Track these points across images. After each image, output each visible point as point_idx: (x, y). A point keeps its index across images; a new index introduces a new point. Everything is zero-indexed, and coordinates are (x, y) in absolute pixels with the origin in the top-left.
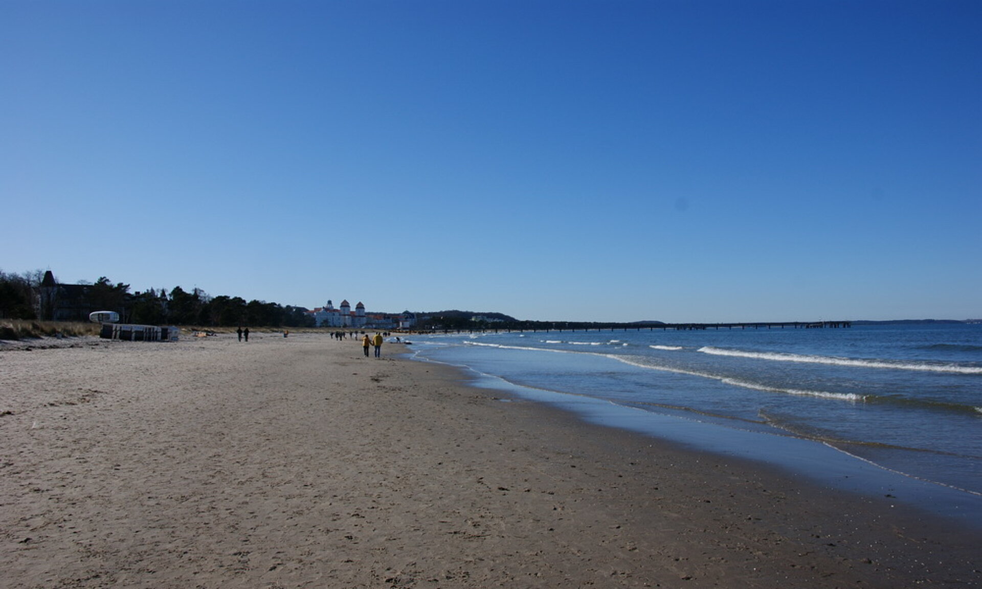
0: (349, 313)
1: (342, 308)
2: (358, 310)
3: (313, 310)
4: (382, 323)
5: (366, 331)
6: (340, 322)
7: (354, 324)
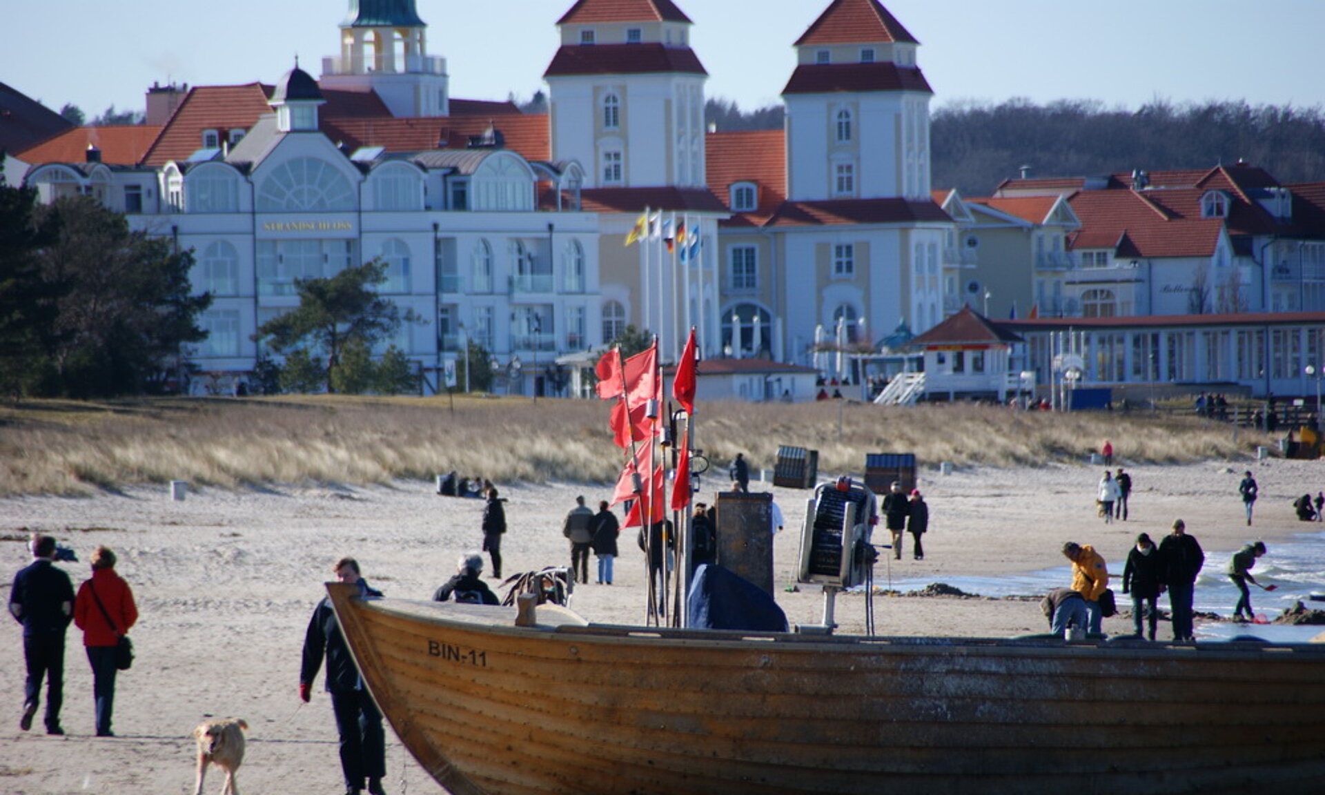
0: (695, 176)
1: (581, 86)
2: (823, 106)
4: (1202, 319)
6: (550, 307)
7: (765, 334)
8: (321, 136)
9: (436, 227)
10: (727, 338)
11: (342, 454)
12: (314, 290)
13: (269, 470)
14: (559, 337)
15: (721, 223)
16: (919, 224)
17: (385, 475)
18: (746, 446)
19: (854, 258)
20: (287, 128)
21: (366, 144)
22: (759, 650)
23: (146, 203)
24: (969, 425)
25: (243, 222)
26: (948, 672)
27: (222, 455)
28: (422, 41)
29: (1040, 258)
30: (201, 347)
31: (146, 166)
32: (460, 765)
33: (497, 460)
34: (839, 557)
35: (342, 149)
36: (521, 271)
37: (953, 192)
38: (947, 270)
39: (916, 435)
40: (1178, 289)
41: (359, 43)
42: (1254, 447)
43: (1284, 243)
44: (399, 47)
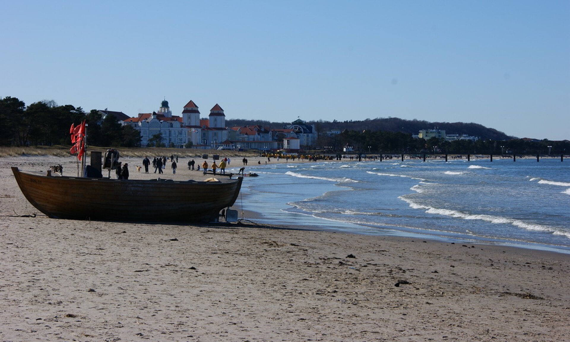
0: (198, 124)
1: (186, 114)
2: (213, 117)
3: (136, 116)
4: (254, 142)
6: (182, 138)
7: (206, 142)
8: (157, 119)
9: (169, 129)
10: (202, 143)
11: (151, 154)
12: (155, 136)
13: (142, 155)
14: (183, 142)
15: (201, 130)
16: (224, 130)
19: (216, 134)
20: (153, 118)
21: (162, 120)
22: (95, 181)
23: (137, 126)
24: (227, 152)
25: (148, 128)
26: (132, 186)
27: (136, 153)
28: (169, 109)
29: (237, 134)
30: (142, 142)
31: (138, 122)
32: (38, 202)
34: (110, 164)
35: (159, 120)
36: (179, 134)
37: (228, 127)
38: (226, 135)
39: (220, 153)
40: (252, 138)
41: (162, 109)
43: (263, 134)
44: (166, 110)
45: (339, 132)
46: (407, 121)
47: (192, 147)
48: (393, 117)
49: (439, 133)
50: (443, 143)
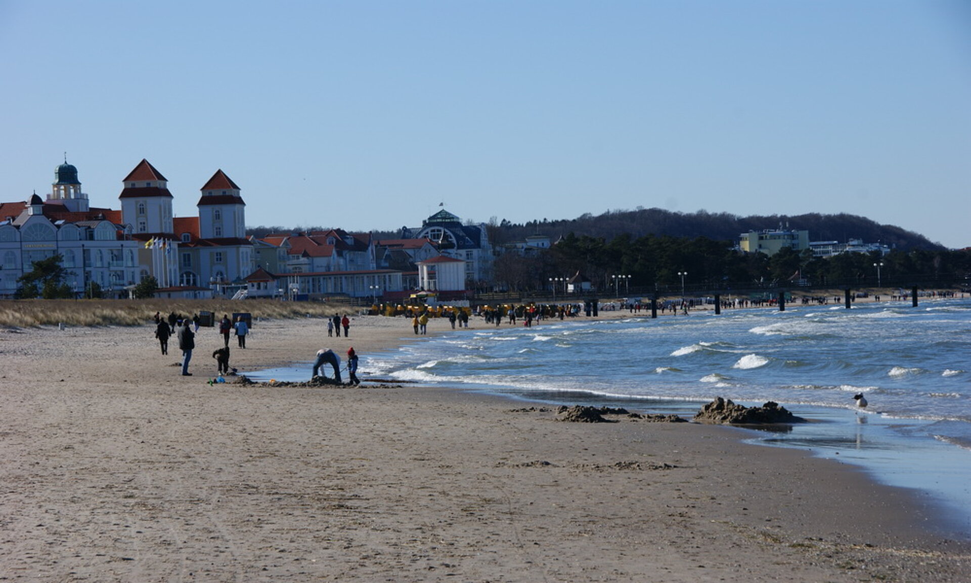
0: (170, 230)
1: (132, 201)
2: (210, 209)
4: (328, 275)
5: (255, 313)
6: (123, 271)
7: (194, 281)
8: (43, 216)
9: (83, 246)
10: (182, 281)
12: (39, 265)
14: (125, 282)
15: (179, 245)
16: (242, 246)
17: (37, 323)
18: (188, 312)
19: (222, 256)
20: (32, 214)
21: (60, 220)
24: (266, 305)
25: (18, 245)
28: (80, 189)
29: (280, 258)
33: (87, 317)
35: (51, 221)
36: (113, 260)
37: (252, 236)
38: (251, 260)
39: (249, 308)
40: (321, 267)
41: (59, 190)
42: (357, 312)
43: (352, 252)
44: (72, 191)
45: (547, 244)
46: (684, 216)
47: (156, 294)
48: (647, 207)
49: (792, 237)
50: (810, 263)
